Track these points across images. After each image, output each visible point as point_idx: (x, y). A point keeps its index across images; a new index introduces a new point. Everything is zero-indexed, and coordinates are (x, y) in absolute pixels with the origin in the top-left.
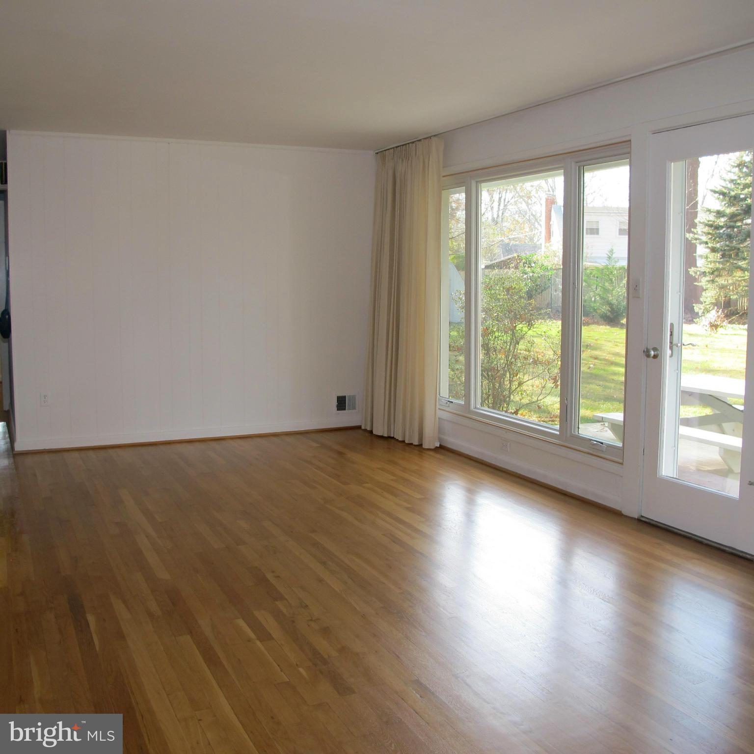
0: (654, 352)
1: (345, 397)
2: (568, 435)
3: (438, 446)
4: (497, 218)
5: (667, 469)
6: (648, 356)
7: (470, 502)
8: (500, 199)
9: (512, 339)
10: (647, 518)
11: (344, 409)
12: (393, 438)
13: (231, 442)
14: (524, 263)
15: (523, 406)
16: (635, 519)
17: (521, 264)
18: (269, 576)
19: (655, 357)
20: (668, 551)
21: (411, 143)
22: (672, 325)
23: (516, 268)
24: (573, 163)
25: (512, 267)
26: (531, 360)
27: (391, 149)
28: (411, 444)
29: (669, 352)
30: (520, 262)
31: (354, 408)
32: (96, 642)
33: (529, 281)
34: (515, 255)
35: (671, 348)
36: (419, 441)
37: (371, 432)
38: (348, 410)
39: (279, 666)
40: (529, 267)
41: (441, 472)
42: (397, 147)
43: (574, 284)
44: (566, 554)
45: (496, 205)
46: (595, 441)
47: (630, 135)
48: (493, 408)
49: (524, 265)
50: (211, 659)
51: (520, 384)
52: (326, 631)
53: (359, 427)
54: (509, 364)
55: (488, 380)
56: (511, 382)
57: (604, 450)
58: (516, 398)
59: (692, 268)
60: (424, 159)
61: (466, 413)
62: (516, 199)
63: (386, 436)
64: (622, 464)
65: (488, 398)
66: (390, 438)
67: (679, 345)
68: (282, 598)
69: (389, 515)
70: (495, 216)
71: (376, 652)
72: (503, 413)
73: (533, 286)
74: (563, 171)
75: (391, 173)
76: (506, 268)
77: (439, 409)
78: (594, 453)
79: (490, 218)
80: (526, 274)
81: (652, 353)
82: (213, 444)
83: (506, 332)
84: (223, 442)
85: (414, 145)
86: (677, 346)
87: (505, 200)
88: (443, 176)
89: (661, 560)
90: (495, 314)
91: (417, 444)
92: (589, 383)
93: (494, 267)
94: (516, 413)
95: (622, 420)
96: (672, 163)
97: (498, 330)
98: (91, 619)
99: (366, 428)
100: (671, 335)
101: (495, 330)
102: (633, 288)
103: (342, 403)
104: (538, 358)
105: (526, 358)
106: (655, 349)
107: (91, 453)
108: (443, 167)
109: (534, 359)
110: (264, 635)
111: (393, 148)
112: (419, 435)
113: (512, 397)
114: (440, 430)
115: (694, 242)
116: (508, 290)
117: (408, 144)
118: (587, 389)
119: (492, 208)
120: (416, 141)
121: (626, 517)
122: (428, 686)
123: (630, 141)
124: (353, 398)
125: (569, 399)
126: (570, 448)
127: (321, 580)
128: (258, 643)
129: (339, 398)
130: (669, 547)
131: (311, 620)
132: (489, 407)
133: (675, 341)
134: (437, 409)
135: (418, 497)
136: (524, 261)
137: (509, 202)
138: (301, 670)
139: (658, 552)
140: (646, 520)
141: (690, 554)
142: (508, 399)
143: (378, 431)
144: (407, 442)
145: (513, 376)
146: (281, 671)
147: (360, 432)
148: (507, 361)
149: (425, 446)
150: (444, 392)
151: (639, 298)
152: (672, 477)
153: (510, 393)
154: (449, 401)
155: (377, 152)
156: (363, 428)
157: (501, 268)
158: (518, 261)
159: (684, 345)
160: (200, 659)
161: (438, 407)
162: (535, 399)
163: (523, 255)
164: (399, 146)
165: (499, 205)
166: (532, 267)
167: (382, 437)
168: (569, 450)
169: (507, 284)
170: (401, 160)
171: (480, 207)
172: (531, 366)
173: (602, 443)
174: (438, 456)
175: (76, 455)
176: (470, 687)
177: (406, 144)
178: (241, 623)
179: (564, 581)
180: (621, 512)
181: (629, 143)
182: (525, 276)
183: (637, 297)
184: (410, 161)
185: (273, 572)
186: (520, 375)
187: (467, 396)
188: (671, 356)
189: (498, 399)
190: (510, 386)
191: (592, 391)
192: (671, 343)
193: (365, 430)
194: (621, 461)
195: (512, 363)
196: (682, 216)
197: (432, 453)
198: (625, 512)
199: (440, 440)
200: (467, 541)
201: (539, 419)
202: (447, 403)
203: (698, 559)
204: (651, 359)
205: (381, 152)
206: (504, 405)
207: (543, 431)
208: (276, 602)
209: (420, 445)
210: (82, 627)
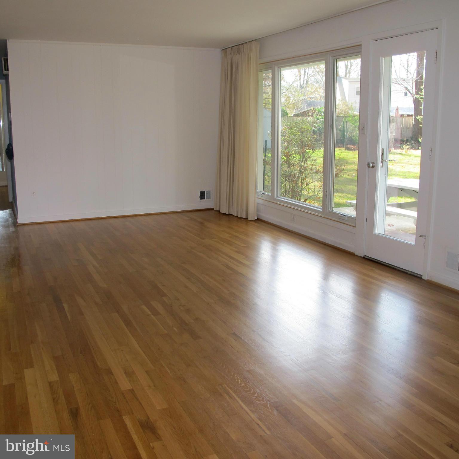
0: (372, 164)
1: (204, 192)
2: (327, 212)
3: (257, 219)
4: (303, 85)
5: (379, 229)
6: (369, 167)
7: (275, 250)
8: (305, 72)
9: (303, 159)
10: (368, 257)
11: (204, 199)
12: (232, 215)
13: (140, 217)
14: (317, 113)
15: (309, 197)
16: (361, 257)
17: (315, 113)
18: (159, 285)
19: (373, 167)
20: (377, 273)
21: (241, 44)
22: (383, 150)
23: (312, 116)
24: (331, 57)
25: (310, 116)
26: (314, 171)
27: (230, 47)
28: (242, 218)
29: (381, 165)
30: (315, 112)
31: (209, 198)
32: (69, 317)
33: (320, 124)
34: (312, 108)
35: (382, 162)
36: (246, 217)
37: (219, 211)
38: (207, 199)
39: (163, 326)
40: (320, 115)
41: (256, 232)
42: (233, 47)
43: (331, 126)
44: (326, 277)
45: (302, 77)
46: (341, 214)
47: (361, 42)
48: (292, 198)
49: (317, 114)
50: (128, 323)
51: (307, 184)
52: (188, 311)
53: (213, 209)
54: (301, 173)
55: (289, 182)
56: (302, 183)
57: (346, 219)
58: (305, 193)
59: (419, 116)
60: (248, 55)
61: (272, 200)
62: (314, 73)
63: (228, 213)
64: (355, 227)
65: (289, 193)
66: (230, 215)
67: (386, 160)
68: (165, 295)
69: (226, 255)
70: (302, 84)
71: (214, 320)
72: (298, 201)
73: (322, 127)
74: (325, 61)
75: (230, 62)
76: (306, 116)
77: (257, 198)
78: (341, 221)
79: (299, 85)
80: (318, 120)
81: (371, 165)
82: (130, 219)
83: (300, 154)
84: (135, 217)
85: (243, 45)
86: (385, 161)
87: (308, 73)
88: (259, 64)
89: (372, 277)
90: (293, 144)
91: (245, 218)
92: (350, 185)
93: (299, 115)
94: (305, 201)
95: (356, 203)
96: (384, 58)
97: (295, 153)
98: (65, 306)
99: (217, 209)
100: (382, 155)
101: (293, 153)
102: (362, 129)
103: (202, 195)
104: (318, 170)
105: (311, 169)
106: (373, 163)
107: (61, 224)
108: (259, 59)
109: (316, 170)
110: (156, 313)
111: (231, 47)
112: (246, 213)
113: (303, 192)
114: (258, 210)
115: (420, 99)
116: (301, 129)
117: (239, 45)
118: (349, 188)
119: (300, 78)
120: (244, 43)
121: (357, 256)
122: (239, 335)
123: (361, 45)
124: (209, 192)
125: (327, 191)
126: (327, 218)
127: (186, 287)
128: (152, 316)
129: (201, 192)
130: (378, 271)
131: (181, 306)
132: (289, 197)
133: (384, 158)
134: (256, 198)
135: (243, 246)
136: (317, 111)
137: (310, 75)
138: (175, 329)
139: (371, 274)
140: (368, 258)
141: (387, 274)
142: (300, 193)
143: (224, 210)
144: (239, 216)
145: (304, 180)
146: (164, 329)
147: (213, 211)
148: (300, 171)
149: (250, 219)
150: (261, 188)
151: (364, 134)
152: (382, 233)
153: (302, 190)
154: (263, 193)
155: (222, 49)
156: (215, 209)
157: (303, 116)
158: (314, 112)
159: (389, 160)
160: (122, 324)
161: (256, 197)
162: (316, 193)
163: (316, 108)
164: (234, 46)
165: (304, 76)
166: (322, 115)
167: (225, 214)
168: (327, 219)
169: (300, 126)
170: (235, 54)
171: (280, 82)
172: (314, 174)
173: (345, 216)
174: (256, 224)
175: (52, 225)
176: (260, 336)
177: (238, 45)
178: (144, 307)
179: (325, 292)
180: (354, 253)
181: (361, 46)
182: (317, 121)
183: (363, 134)
184: (240, 56)
185: (161, 283)
186: (308, 180)
187: (273, 191)
188: (382, 166)
189: (295, 193)
190: (302, 185)
191: (352, 189)
192: (382, 159)
193: (216, 211)
194: (354, 225)
195: (303, 172)
196: (389, 88)
197: (253, 223)
198: (357, 253)
199: (258, 215)
200: (273, 272)
201: (319, 205)
202: (262, 194)
203: (392, 277)
204: (371, 168)
205: (224, 49)
206: (298, 197)
207: (313, 209)
208: (163, 298)
209: (247, 219)
210: (61, 309)
